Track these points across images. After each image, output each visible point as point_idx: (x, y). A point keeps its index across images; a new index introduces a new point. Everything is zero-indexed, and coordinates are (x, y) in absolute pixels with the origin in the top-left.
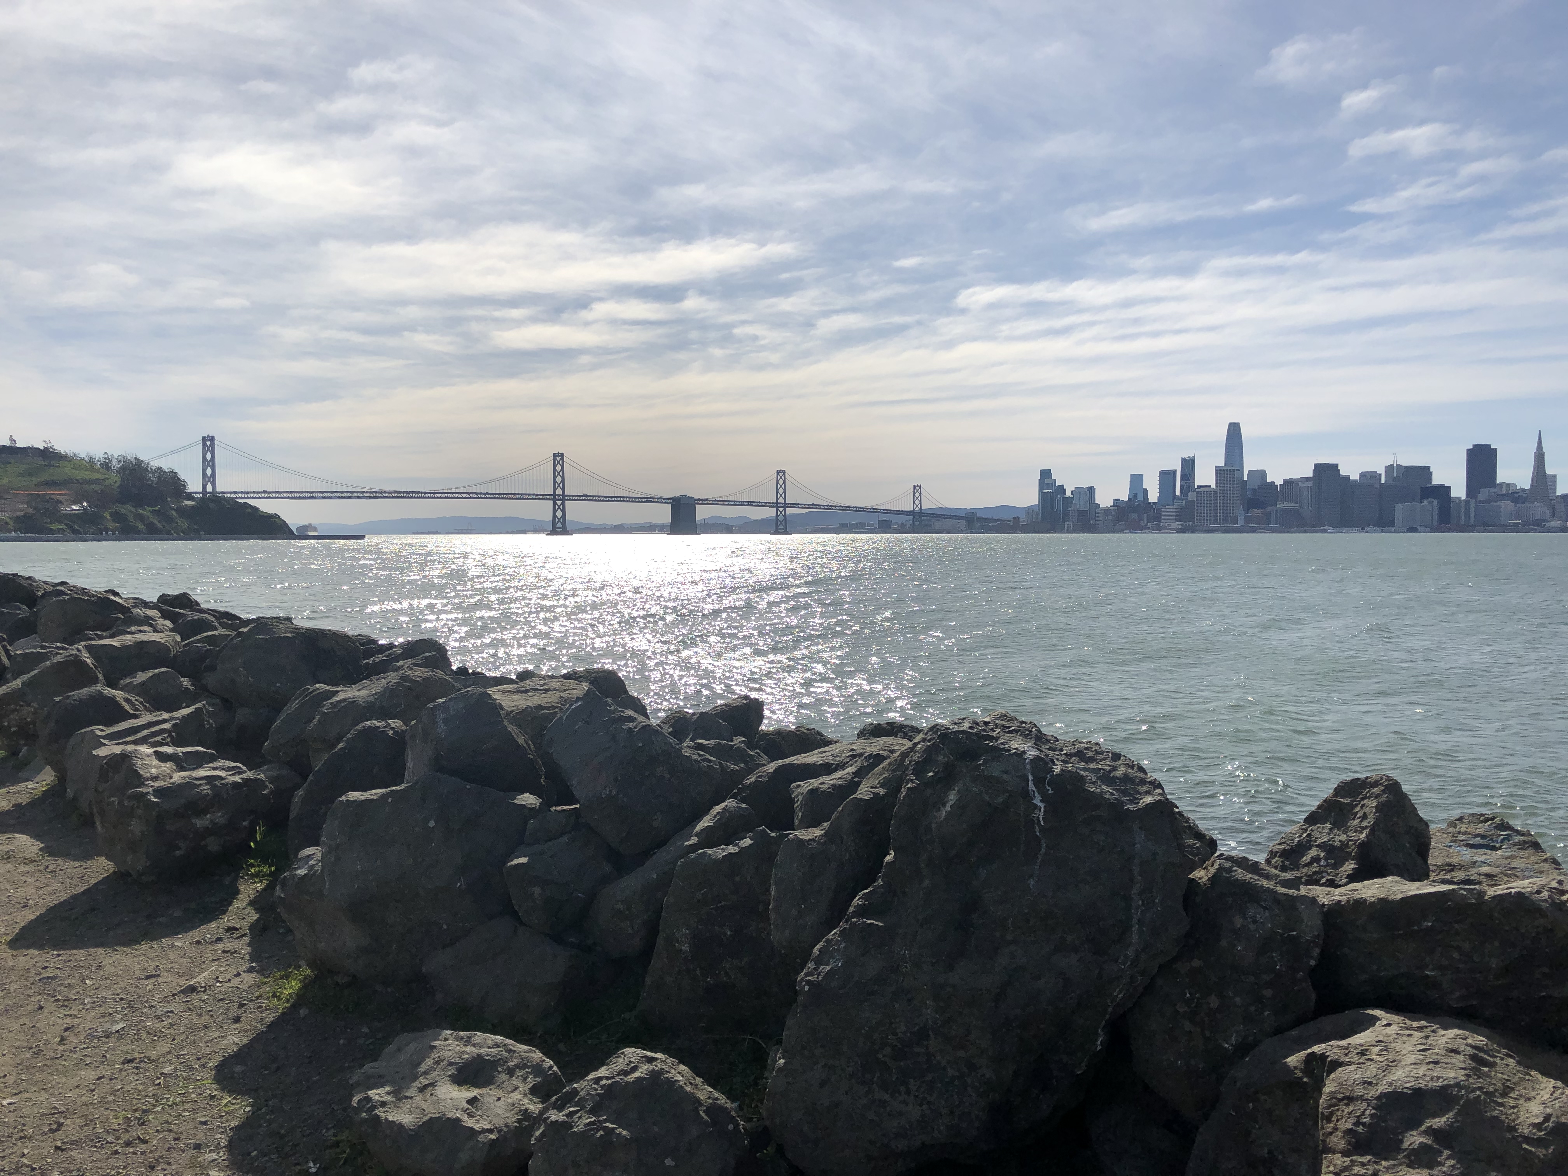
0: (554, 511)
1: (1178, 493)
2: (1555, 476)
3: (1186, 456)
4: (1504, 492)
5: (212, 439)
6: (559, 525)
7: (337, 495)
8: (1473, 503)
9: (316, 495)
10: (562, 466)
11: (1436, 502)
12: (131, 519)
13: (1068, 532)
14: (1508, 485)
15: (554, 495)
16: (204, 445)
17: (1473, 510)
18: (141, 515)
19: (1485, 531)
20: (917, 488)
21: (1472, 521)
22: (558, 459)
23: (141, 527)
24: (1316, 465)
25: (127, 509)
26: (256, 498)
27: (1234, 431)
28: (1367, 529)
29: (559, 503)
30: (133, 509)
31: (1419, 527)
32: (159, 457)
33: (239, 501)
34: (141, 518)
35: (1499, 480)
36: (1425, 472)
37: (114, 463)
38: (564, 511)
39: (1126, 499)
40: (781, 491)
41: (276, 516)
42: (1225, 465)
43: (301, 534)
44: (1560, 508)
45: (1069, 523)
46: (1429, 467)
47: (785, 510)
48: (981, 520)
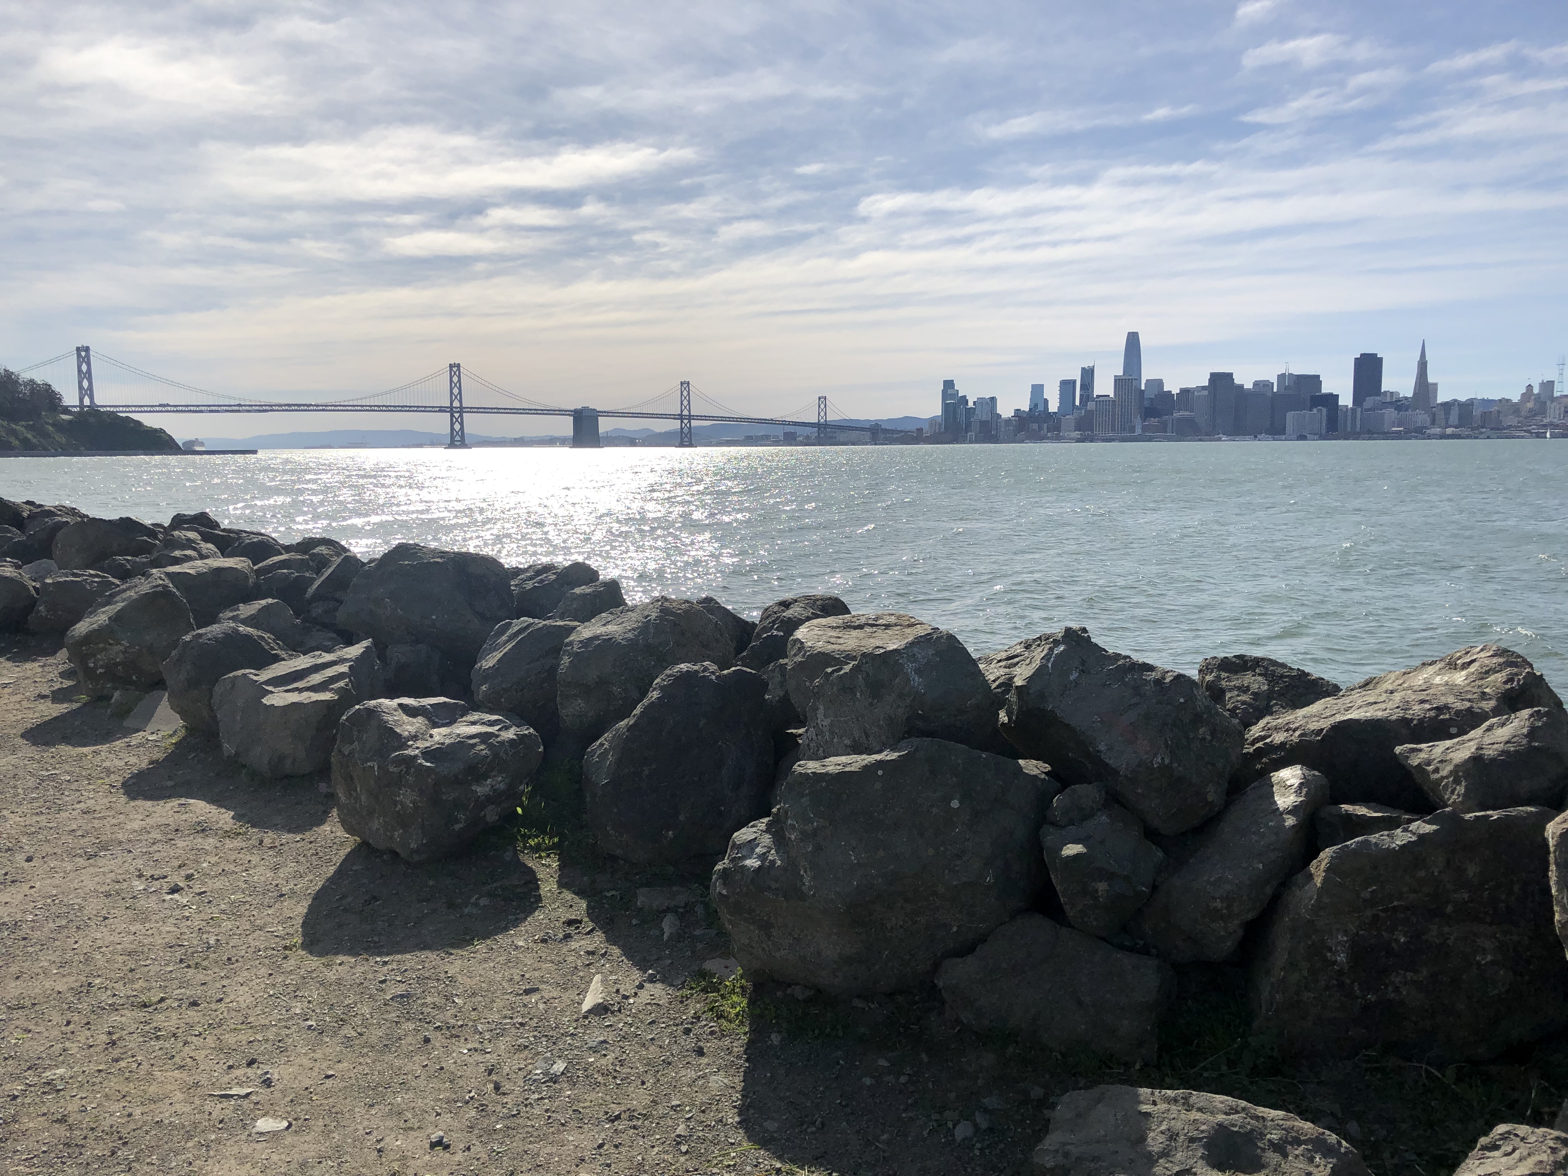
0: (452, 424)
1: (1077, 403)
2: (1436, 384)
3: (1086, 366)
4: (1388, 400)
5: (87, 349)
6: (457, 438)
7: (225, 408)
8: (1359, 410)
9: (203, 408)
10: (459, 377)
11: (1324, 410)
12: (4, 434)
13: (971, 442)
14: (1392, 393)
15: (451, 407)
16: (79, 355)
17: (1359, 419)
18: (15, 430)
19: (1370, 439)
20: (822, 399)
21: (1358, 429)
22: (455, 369)
23: (15, 442)
24: (1212, 374)
26: (138, 412)
27: (1133, 340)
28: (1259, 436)
29: (457, 415)
30: (6, 424)
31: (1308, 436)
32: (31, 368)
33: (121, 414)
34: (14, 433)
35: (1384, 388)
36: (1315, 380)
38: (462, 424)
39: (1027, 409)
40: (685, 403)
41: (162, 431)
42: (1123, 375)
43: (188, 449)
44: (1441, 415)
45: (971, 434)
46: (1319, 376)
47: (690, 422)
48: (885, 431)
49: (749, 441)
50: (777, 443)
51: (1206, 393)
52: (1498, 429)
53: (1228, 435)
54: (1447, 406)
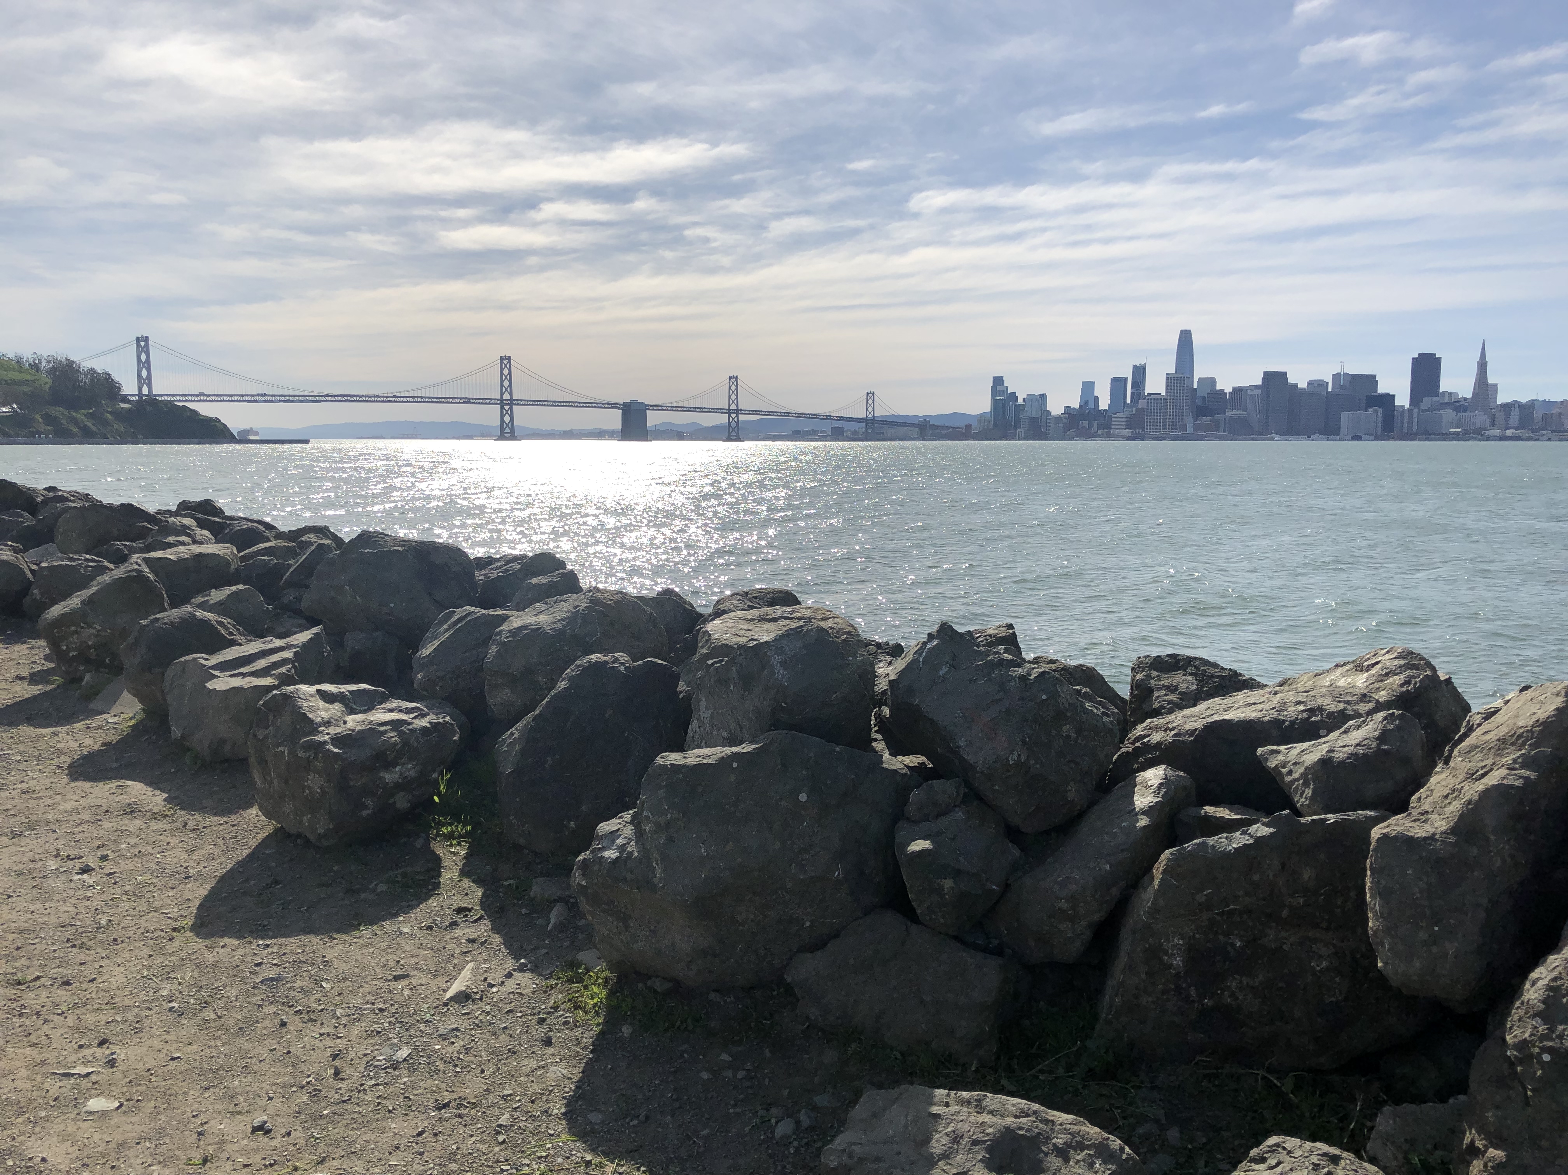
0: (502, 416)
1: (1128, 401)
2: (1496, 385)
3: (1138, 364)
4: (1446, 401)
5: (146, 339)
6: (507, 430)
7: (279, 398)
8: (1416, 410)
9: (257, 398)
10: (510, 370)
11: (1380, 410)
12: (64, 421)
13: (1019, 440)
14: (1451, 393)
15: (502, 399)
16: (138, 345)
17: (1415, 420)
18: (75, 418)
19: (1427, 440)
20: (871, 395)
21: (1415, 430)
22: (505, 362)
23: (75, 430)
24: (1266, 373)
25: (58, 411)
26: (194, 401)
27: (1185, 338)
28: (1313, 437)
29: (507, 407)
30: (66, 412)
31: (1363, 436)
32: (91, 357)
33: (178, 404)
34: (75, 422)
35: (1442, 389)
36: (1371, 380)
37: (44, 363)
38: (512, 416)
39: (1077, 407)
40: (733, 397)
41: (217, 420)
42: (1176, 372)
43: (243, 439)
44: (1500, 416)
45: (1020, 431)
46: (1375, 376)
47: (737, 416)
48: (934, 427)
49: (797, 435)
50: (824, 438)
51: (1259, 392)
52: (1562, 432)
53: (1281, 435)
54: (1507, 407)
